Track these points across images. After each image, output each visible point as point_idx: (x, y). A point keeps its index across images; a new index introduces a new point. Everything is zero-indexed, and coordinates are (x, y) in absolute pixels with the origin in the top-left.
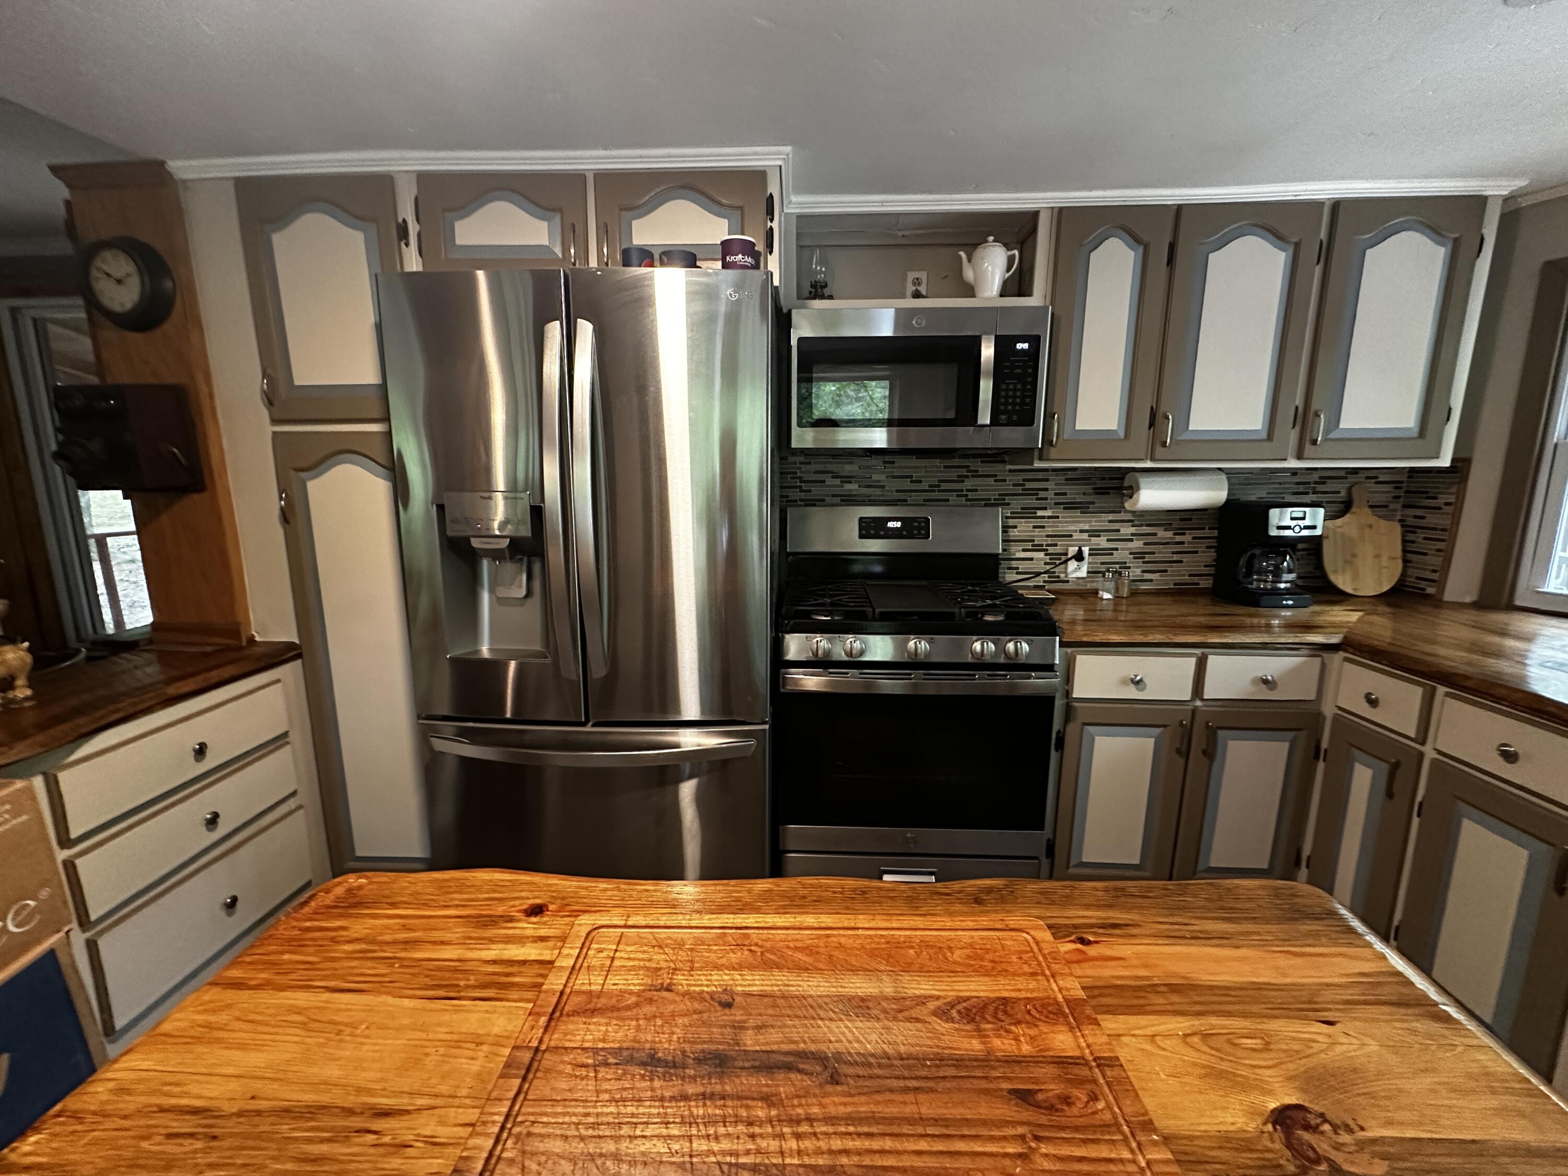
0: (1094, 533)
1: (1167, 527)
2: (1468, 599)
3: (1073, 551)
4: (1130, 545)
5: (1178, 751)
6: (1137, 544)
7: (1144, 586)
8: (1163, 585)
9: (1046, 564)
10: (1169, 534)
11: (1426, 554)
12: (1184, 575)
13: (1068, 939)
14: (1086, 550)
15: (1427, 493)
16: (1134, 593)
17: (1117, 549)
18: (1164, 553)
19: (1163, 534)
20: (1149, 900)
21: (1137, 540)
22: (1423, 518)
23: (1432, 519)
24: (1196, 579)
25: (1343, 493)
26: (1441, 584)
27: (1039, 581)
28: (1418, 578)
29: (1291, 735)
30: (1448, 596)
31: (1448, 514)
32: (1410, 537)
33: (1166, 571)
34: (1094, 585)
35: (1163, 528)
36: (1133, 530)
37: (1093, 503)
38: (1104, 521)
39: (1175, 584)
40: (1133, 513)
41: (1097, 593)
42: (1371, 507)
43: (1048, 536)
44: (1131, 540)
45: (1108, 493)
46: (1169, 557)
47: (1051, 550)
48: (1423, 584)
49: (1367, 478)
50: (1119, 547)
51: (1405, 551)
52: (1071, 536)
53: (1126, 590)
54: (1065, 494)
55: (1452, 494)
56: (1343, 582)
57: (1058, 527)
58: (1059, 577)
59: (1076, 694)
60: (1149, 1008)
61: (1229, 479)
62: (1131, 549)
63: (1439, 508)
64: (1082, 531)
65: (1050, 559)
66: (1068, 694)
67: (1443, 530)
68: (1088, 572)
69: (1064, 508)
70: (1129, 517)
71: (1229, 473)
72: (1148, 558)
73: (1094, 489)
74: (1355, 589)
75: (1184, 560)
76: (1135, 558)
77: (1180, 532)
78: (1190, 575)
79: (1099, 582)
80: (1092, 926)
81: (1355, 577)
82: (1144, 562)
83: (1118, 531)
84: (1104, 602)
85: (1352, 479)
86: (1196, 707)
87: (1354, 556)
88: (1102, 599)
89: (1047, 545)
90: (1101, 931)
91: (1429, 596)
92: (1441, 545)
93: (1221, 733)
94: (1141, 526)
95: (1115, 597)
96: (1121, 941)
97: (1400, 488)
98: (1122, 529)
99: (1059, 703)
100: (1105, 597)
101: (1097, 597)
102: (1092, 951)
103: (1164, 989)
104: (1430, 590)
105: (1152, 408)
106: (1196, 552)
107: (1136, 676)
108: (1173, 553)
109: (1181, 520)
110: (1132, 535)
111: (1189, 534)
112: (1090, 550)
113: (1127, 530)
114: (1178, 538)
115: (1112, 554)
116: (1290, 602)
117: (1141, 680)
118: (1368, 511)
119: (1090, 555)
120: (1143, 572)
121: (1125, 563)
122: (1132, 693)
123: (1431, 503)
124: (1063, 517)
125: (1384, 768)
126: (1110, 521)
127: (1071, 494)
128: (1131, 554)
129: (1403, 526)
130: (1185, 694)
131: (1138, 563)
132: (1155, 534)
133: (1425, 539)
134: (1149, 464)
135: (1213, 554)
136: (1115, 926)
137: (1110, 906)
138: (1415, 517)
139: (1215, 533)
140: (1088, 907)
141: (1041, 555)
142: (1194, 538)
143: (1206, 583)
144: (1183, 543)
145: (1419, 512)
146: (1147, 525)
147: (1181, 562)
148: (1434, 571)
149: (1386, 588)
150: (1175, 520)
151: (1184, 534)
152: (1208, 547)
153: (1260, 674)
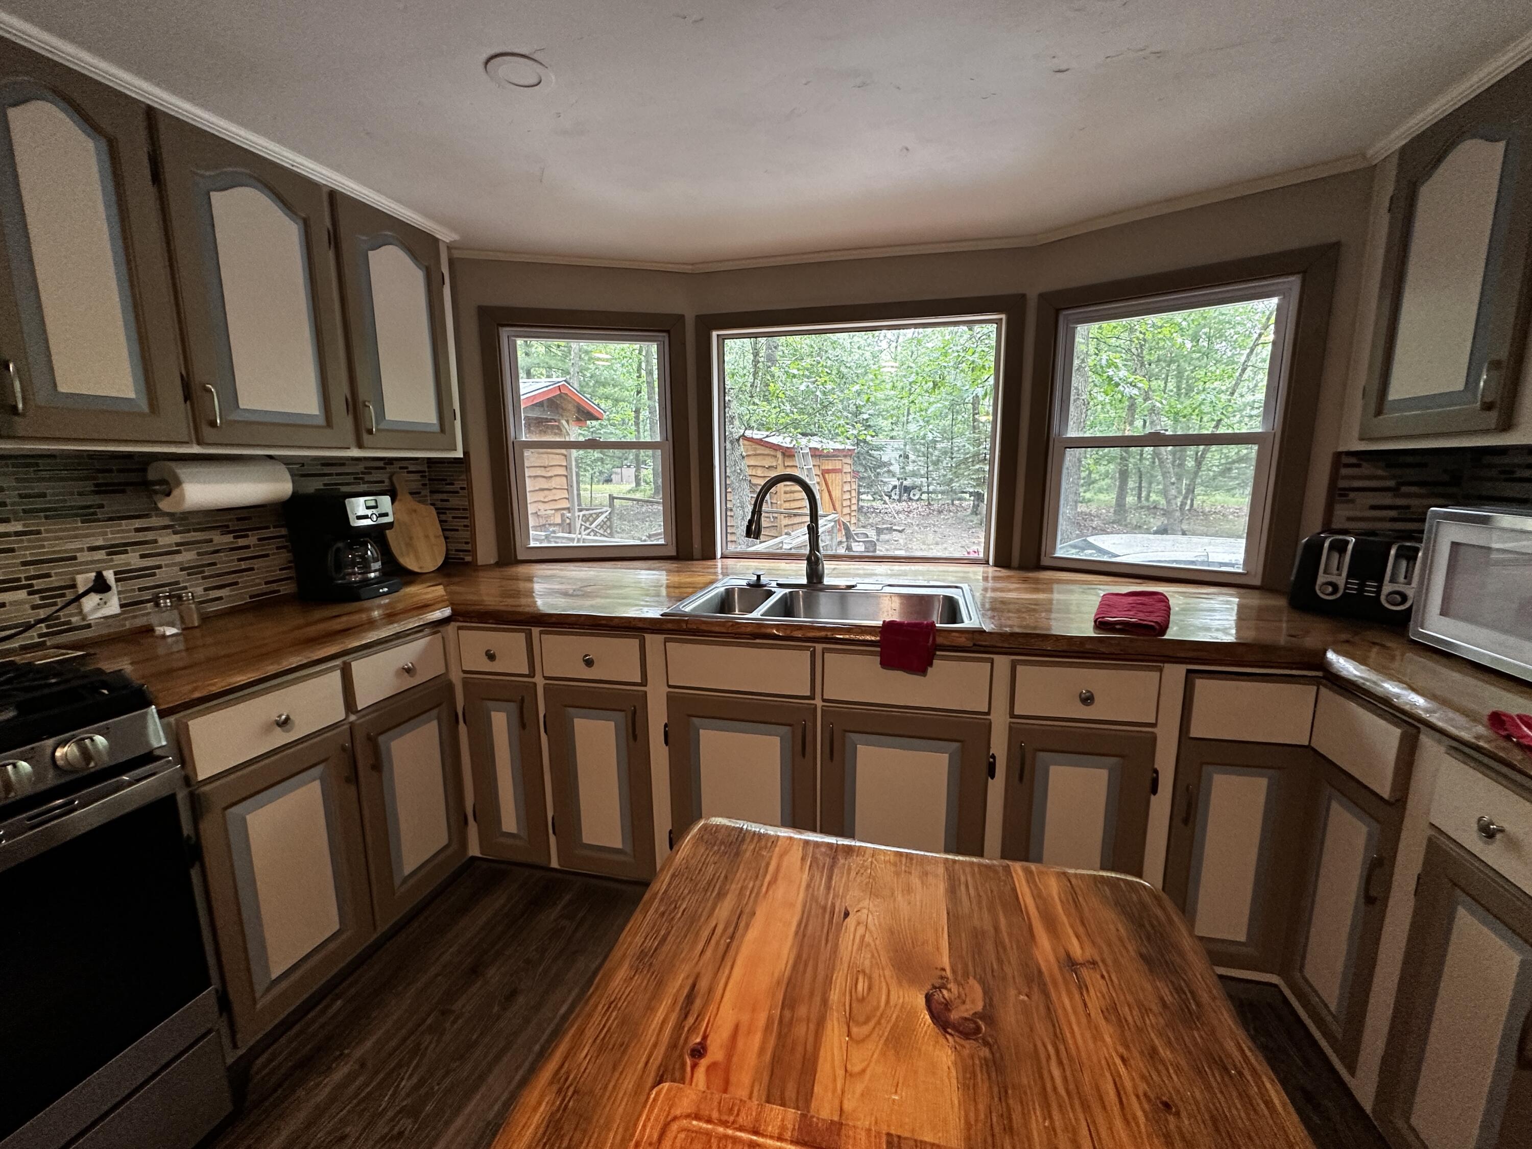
0: (114, 550)
1: (225, 530)
2: (492, 562)
3: (84, 580)
4: (178, 558)
5: (348, 780)
6: (188, 556)
7: (213, 608)
8: (234, 601)
9: (34, 607)
10: (229, 538)
11: (457, 530)
12: (259, 584)
13: (689, 1069)
14: (109, 575)
15: (445, 480)
16: (205, 618)
17: (159, 567)
18: (226, 562)
19: (220, 539)
20: (670, 939)
21: (186, 550)
22: (447, 501)
23: (454, 501)
24: (274, 586)
25: (387, 483)
26: (473, 552)
27: (32, 638)
28: (457, 551)
29: (435, 712)
30: (480, 562)
31: (464, 497)
32: (443, 517)
33: (236, 583)
34: (140, 622)
35: (218, 532)
36: (177, 538)
37: (101, 506)
38: (128, 531)
39: (251, 597)
40: (171, 515)
41: (153, 630)
42: (411, 493)
43: (24, 564)
44: (178, 552)
45: (123, 492)
46: (235, 565)
47: (38, 584)
48: (461, 555)
49: (401, 468)
50: (163, 563)
51: (443, 530)
52: (75, 558)
53: (195, 616)
54: (44, 495)
55: (463, 480)
56: (410, 563)
57: (43, 547)
58: (69, 622)
59: (203, 774)
60: (810, 1047)
61: (290, 470)
62: (181, 563)
63: (458, 492)
64: (92, 549)
65: (42, 598)
66: (188, 780)
67: (464, 509)
68: (122, 606)
69: (46, 517)
70: (166, 521)
71: (287, 461)
72: (208, 571)
73: (96, 485)
74: (421, 568)
75: (256, 567)
76: (189, 574)
77: (240, 534)
78: (266, 583)
79: (147, 615)
80: (679, 1026)
81: (417, 558)
82: (204, 578)
83: (156, 541)
84: (169, 640)
85: (389, 469)
86: (351, 723)
87: (411, 538)
88: (164, 637)
89: (27, 578)
90: (691, 1020)
91: (468, 563)
92: (466, 522)
93: (381, 739)
94: (189, 531)
95: (184, 629)
96: (712, 1008)
97: (425, 476)
98: (160, 539)
99: (182, 796)
100: (168, 633)
101: (153, 636)
102: (715, 1053)
103: (787, 1013)
104: (468, 559)
105: (182, 376)
106: (267, 556)
107: (280, 716)
108: (240, 560)
109: (239, 519)
110: (177, 544)
111: (253, 535)
112: (116, 573)
113: (167, 539)
114: (241, 542)
115: (154, 575)
116: (386, 590)
117: (288, 719)
118: (409, 497)
119: (117, 580)
120: (206, 590)
121: (177, 583)
122: (281, 738)
123: (449, 488)
124: (47, 531)
125: (513, 706)
126: (138, 530)
127: (54, 495)
128: (182, 570)
129: (436, 509)
130: (339, 713)
131: (197, 579)
132: (211, 541)
133: (454, 518)
134: (196, 450)
135: (285, 556)
136: (690, 998)
137: (660, 984)
138: (442, 500)
139: (284, 531)
140: (650, 1009)
141: (22, 595)
142: (259, 540)
143: (286, 588)
144: (248, 547)
145: (444, 496)
146: (195, 530)
147: (252, 569)
148: (467, 543)
149: (440, 563)
150: (230, 520)
151: (246, 536)
152: (278, 548)
153: (401, 664)
